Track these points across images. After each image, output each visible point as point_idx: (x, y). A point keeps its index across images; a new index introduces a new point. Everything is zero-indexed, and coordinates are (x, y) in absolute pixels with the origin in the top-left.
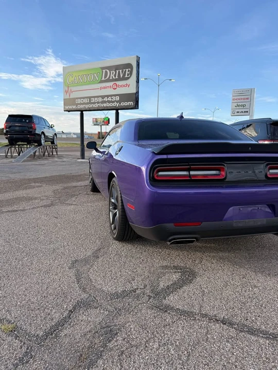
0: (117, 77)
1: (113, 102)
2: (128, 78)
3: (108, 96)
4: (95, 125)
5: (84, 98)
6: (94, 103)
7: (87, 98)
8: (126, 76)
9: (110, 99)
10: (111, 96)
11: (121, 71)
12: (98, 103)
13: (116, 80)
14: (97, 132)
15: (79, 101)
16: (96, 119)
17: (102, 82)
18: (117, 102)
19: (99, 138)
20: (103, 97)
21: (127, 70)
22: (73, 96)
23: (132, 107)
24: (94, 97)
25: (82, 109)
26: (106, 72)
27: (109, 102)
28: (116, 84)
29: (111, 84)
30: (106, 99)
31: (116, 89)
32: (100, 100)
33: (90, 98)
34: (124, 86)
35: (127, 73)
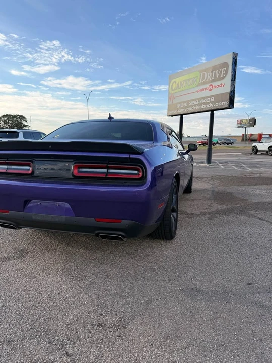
0: (213, 78)
1: (208, 103)
2: (223, 78)
3: (204, 98)
4: (239, 127)
5: (183, 102)
6: (192, 106)
7: (186, 102)
8: (222, 76)
9: (205, 101)
10: (207, 97)
11: (217, 71)
12: (195, 106)
13: (213, 81)
14: (241, 135)
15: (179, 106)
16: (241, 121)
17: (199, 85)
18: (212, 103)
19: (243, 140)
20: (199, 99)
21: (223, 69)
22: (175, 101)
23: (225, 107)
24: (192, 100)
25: (182, 113)
26: (204, 74)
27: (204, 104)
28: (211, 85)
29: (207, 86)
30: (202, 102)
31: (211, 90)
32: (197, 102)
33: (188, 102)
34: (219, 86)
35: (222, 72)
